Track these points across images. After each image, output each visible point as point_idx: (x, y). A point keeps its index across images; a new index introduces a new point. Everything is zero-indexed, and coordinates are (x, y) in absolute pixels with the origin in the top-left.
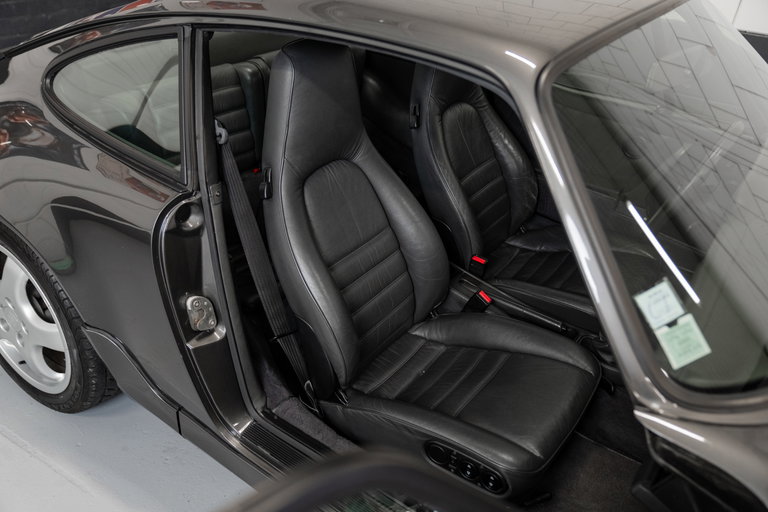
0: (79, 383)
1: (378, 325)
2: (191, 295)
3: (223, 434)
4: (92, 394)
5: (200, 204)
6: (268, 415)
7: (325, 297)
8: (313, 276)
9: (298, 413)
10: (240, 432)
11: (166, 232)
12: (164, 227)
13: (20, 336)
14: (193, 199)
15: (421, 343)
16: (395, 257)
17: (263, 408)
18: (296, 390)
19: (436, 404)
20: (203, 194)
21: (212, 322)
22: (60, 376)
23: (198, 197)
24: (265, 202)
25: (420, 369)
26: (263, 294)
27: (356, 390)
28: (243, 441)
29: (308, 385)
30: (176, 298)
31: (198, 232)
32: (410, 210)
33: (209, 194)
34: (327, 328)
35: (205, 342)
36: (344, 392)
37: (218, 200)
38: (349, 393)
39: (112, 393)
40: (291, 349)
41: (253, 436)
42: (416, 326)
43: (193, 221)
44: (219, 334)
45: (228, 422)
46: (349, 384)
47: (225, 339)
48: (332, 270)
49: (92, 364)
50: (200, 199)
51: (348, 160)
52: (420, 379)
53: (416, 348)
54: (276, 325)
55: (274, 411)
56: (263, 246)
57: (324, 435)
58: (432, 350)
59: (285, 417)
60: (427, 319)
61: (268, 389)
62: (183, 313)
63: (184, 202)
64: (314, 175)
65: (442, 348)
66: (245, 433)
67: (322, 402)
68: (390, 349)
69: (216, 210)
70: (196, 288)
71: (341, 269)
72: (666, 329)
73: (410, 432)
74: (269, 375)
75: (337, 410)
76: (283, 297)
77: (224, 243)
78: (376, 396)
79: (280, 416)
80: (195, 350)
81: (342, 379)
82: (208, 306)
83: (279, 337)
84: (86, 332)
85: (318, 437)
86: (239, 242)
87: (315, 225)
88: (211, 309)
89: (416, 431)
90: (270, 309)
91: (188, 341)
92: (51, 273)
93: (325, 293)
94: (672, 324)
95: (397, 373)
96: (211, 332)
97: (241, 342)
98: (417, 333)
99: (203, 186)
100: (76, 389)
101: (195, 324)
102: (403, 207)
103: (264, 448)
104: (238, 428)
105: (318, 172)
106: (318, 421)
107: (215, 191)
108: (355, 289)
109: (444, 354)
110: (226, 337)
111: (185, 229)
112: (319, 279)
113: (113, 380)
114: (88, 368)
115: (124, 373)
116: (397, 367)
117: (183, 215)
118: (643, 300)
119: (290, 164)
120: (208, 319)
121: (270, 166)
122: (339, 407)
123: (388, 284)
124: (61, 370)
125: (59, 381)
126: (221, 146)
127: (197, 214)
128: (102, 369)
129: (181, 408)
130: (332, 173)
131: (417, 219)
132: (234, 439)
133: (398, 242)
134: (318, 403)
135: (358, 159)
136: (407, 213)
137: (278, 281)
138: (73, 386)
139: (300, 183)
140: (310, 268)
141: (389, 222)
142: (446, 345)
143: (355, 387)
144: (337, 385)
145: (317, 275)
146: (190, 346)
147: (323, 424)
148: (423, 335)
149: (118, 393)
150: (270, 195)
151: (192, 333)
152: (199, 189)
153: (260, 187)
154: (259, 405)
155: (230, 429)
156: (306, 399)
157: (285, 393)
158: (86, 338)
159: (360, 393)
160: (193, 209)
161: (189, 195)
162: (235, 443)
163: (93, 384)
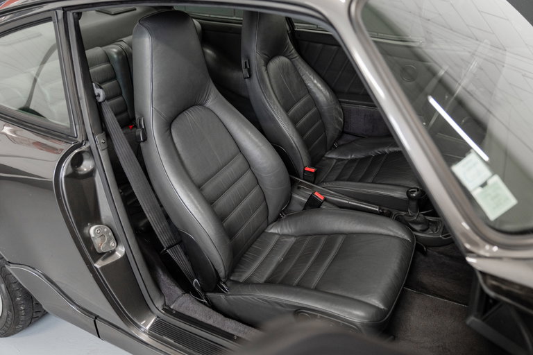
0: (10, 311)
1: (243, 229)
2: (92, 225)
3: (134, 331)
4: (22, 318)
5: (90, 152)
6: (168, 311)
7: (200, 212)
8: (188, 196)
9: (191, 305)
10: (148, 327)
11: (66, 177)
12: (63, 174)
14: (84, 148)
15: (276, 237)
16: (248, 175)
17: (163, 306)
18: (187, 288)
19: (296, 281)
20: (91, 143)
21: (113, 244)
23: (88, 145)
24: (142, 144)
25: (279, 258)
26: (151, 217)
27: (233, 281)
28: (151, 335)
29: (196, 283)
30: (81, 230)
31: (91, 174)
32: (254, 138)
33: (97, 142)
34: (205, 235)
35: (109, 261)
36: (224, 283)
37: (105, 146)
38: (229, 283)
39: (39, 315)
40: (178, 256)
41: (160, 329)
42: (271, 226)
43: (87, 166)
44: (120, 252)
45: (138, 323)
46: (228, 277)
47: (125, 255)
48: (202, 190)
49: (19, 294)
50: (90, 147)
51: (201, 105)
52: (280, 266)
53: (273, 242)
54: (164, 239)
55: (172, 307)
56: (145, 179)
57: (215, 320)
58: (285, 241)
59: (181, 310)
60: (278, 219)
61: (164, 290)
62: (88, 241)
63: (76, 151)
64: (177, 119)
65: (293, 240)
66: (152, 328)
67: (208, 294)
68: (253, 246)
69: (104, 155)
70: (95, 218)
71: (209, 188)
72: (480, 190)
73: (283, 306)
74: (164, 279)
75: (220, 298)
76: (167, 217)
77: (113, 179)
78: (248, 283)
79: (177, 310)
80: (102, 268)
81: (222, 274)
82: (107, 232)
83: (168, 248)
84: (10, 268)
85: (210, 322)
87: (183, 157)
88: (110, 234)
89: (285, 304)
90: (158, 227)
91: (95, 262)
93: (200, 208)
94: (484, 185)
95: (262, 264)
96: (113, 252)
97: (138, 257)
98: (272, 231)
99: (90, 137)
100: (8, 315)
101: (99, 248)
102: (248, 136)
103: (168, 337)
104: (145, 325)
105: (180, 116)
106: (208, 309)
107: (101, 139)
108: (222, 203)
109: (295, 243)
110: (126, 255)
111: (80, 173)
112: (193, 198)
113: (38, 304)
114: (16, 298)
115: (47, 298)
116: (261, 259)
117: (77, 161)
118: (459, 169)
119: (157, 111)
120: (109, 242)
121: (142, 115)
122: (222, 296)
123: (246, 196)
126: (100, 103)
127: (89, 159)
128: (28, 297)
129: (97, 317)
130: (191, 116)
131: (260, 144)
132: (143, 334)
133: (249, 164)
134: (205, 296)
135: (209, 104)
136: (253, 141)
137: (161, 206)
138: (5, 314)
139: (168, 125)
140: (186, 191)
141: (240, 149)
142: (296, 237)
143: (232, 278)
144: (219, 279)
145: (191, 195)
146: (98, 265)
147: (212, 311)
148: (276, 232)
149: (45, 314)
150: (145, 139)
151: (97, 255)
152: (87, 139)
153: (137, 134)
154: (159, 304)
155: (139, 327)
156: (195, 294)
157: (178, 291)
158: (11, 274)
159: (237, 283)
160: (85, 156)
161: (80, 145)
162: (145, 337)
163: (22, 310)
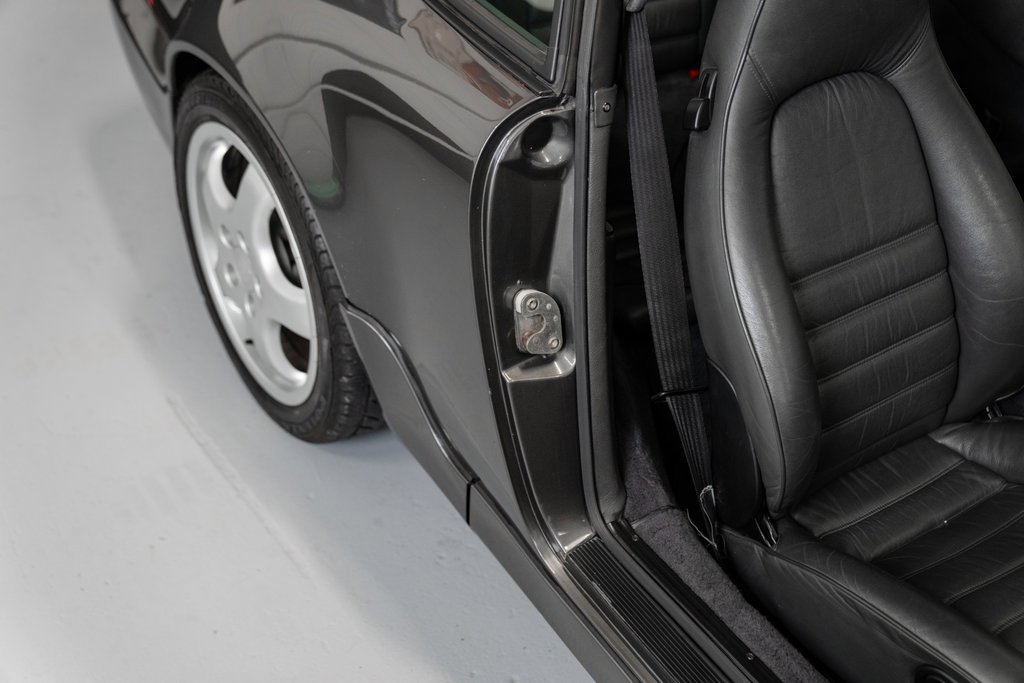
0: (326, 396)
1: (867, 413)
2: (527, 284)
3: (537, 544)
4: (342, 419)
5: (571, 122)
6: (624, 531)
7: (772, 340)
8: (757, 295)
9: (677, 540)
10: (567, 548)
11: (502, 165)
12: (499, 155)
13: (251, 299)
14: (561, 111)
15: (954, 462)
16: (934, 286)
17: (616, 516)
18: (683, 497)
19: (957, 594)
20: (579, 104)
21: (554, 342)
22: (300, 377)
23: (569, 107)
24: (693, 136)
25: (939, 516)
26: (656, 308)
27: (797, 524)
28: (568, 567)
29: (708, 494)
30: (499, 289)
31: (557, 173)
32: (990, 195)
33: (591, 105)
34: (764, 397)
35: (536, 375)
36: (774, 522)
37: (605, 119)
38: (784, 527)
39: (374, 424)
40: (689, 422)
41: (589, 562)
42: (949, 429)
43: (553, 152)
44: (564, 366)
45: (552, 530)
46: (787, 511)
47: (572, 377)
48: (797, 287)
49: (349, 370)
50: (573, 112)
51: (878, 74)
52: (934, 536)
53: (938, 472)
54: (669, 371)
55: (634, 526)
56: (674, 220)
57: (719, 595)
58: (974, 482)
59: (652, 542)
60: (974, 419)
61: (632, 482)
62: (506, 316)
63: (542, 113)
64: (800, 96)
65: (996, 485)
66: (576, 553)
67: (727, 531)
68: (883, 460)
69: (598, 138)
70: (536, 273)
71: (817, 289)
73: (891, 637)
74: (640, 458)
75: (753, 553)
76: (693, 321)
77: (601, 200)
78: (833, 546)
79: (643, 537)
80: (515, 385)
81: (774, 499)
82: (551, 312)
83: (670, 394)
84: (347, 313)
85: (706, 596)
86: (630, 203)
87: (781, 194)
88: (556, 318)
89: (901, 637)
90: (664, 339)
91: (506, 367)
92: (308, 203)
93: (774, 331)
95: (886, 512)
96: (549, 360)
97: (599, 390)
98: (948, 442)
99: (582, 89)
100: (319, 404)
101: (524, 340)
102: (975, 187)
103: (603, 588)
104: (565, 542)
105: (808, 90)
106: (712, 564)
107: (602, 99)
108: (837, 334)
109: (997, 496)
110: (574, 374)
111: (535, 164)
112: (766, 300)
113: (376, 402)
114: (340, 376)
115: (395, 397)
116: (891, 499)
117: (538, 136)
119: (756, 67)
120: (547, 335)
121: (716, 67)
122: (757, 549)
123: (908, 334)
124: (303, 368)
125: (297, 384)
126: (630, 14)
127: (562, 139)
128: (363, 384)
129: (475, 480)
130: (837, 99)
131: (1001, 215)
132: (554, 557)
133: (947, 255)
134: (720, 531)
135: (899, 76)
136: (981, 198)
137: (688, 288)
138: (315, 399)
139: (768, 108)
140: (754, 279)
141: (937, 212)
142: (1006, 480)
143: (797, 517)
144: (762, 508)
145: (765, 293)
146: (509, 376)
147: (719, 573)
148: (959, 448)
149: (383, 427)
150: (706, 124)
151: (514, 355)
152: (573, 93)
153: (690, 107)
154: (610, 509)
155: (551, 539)
156: (697, 518)
157: (662, 498)
158: (345, 325)
159: (804, 532)
160: (558, 129)
161: (554, 102)
162: (554, 565)
163: (345, 404)
